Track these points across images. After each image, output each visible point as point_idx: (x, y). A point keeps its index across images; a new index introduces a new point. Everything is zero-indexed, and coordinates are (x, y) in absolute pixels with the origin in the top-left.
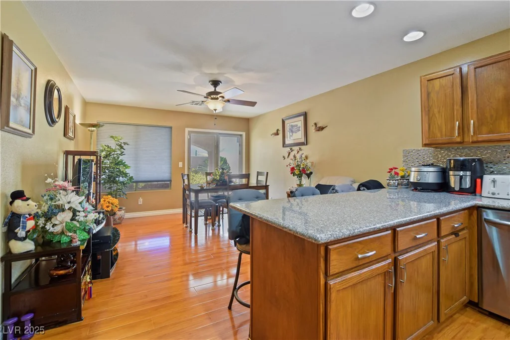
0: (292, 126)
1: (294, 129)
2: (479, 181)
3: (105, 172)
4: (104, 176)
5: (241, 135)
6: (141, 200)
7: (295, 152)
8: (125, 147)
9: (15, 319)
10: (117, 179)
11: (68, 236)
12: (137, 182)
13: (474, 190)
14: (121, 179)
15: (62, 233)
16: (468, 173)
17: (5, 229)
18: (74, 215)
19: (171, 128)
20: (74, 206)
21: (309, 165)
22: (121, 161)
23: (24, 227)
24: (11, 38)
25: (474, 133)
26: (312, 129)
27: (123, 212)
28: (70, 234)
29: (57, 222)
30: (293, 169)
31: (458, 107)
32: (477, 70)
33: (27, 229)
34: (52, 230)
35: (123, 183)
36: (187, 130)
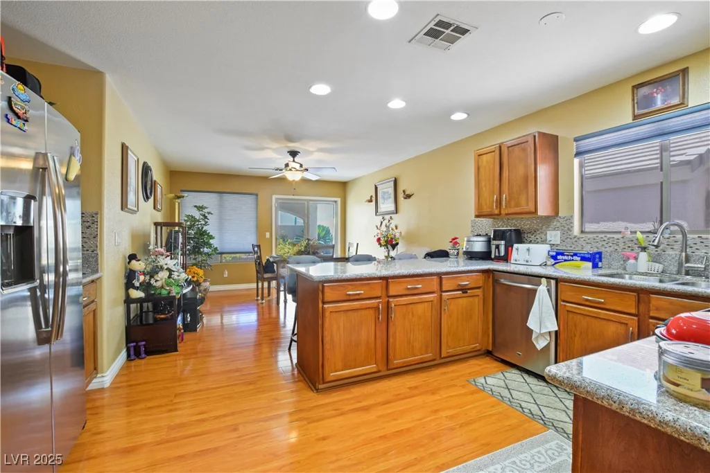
0: (384, 193)
1: (386, 197)
2: (510, 248)
3: (190, 243)
4: (189, 247)
5: (336, 202)
6: (227, 272)
7: (386, 221)
8: (209, 216)
9: (135, 344)
10: (202, 250)
11: (166, 290)
12: (222, 253)
13: (506, 258)
14: (206, 250)
15: (162, 287)
16: (503, 242)
17: (125, 281)
18: (170, 275)
19: (257, 195)
20: (170, 267)
21: (397, 235)
22: (205, 231)
23: (138, 280)
24: (127, 145)
25: (506, 206)
26: (401, 196)
27: (208, 283)
28: (168, 288)
29: (158, 279)
30: (379, 240)
31: (497, 182)
32: (510, 149)
33: (140, 281)
34: (155, 284)
35: (208, 255)
36: (274, 197)
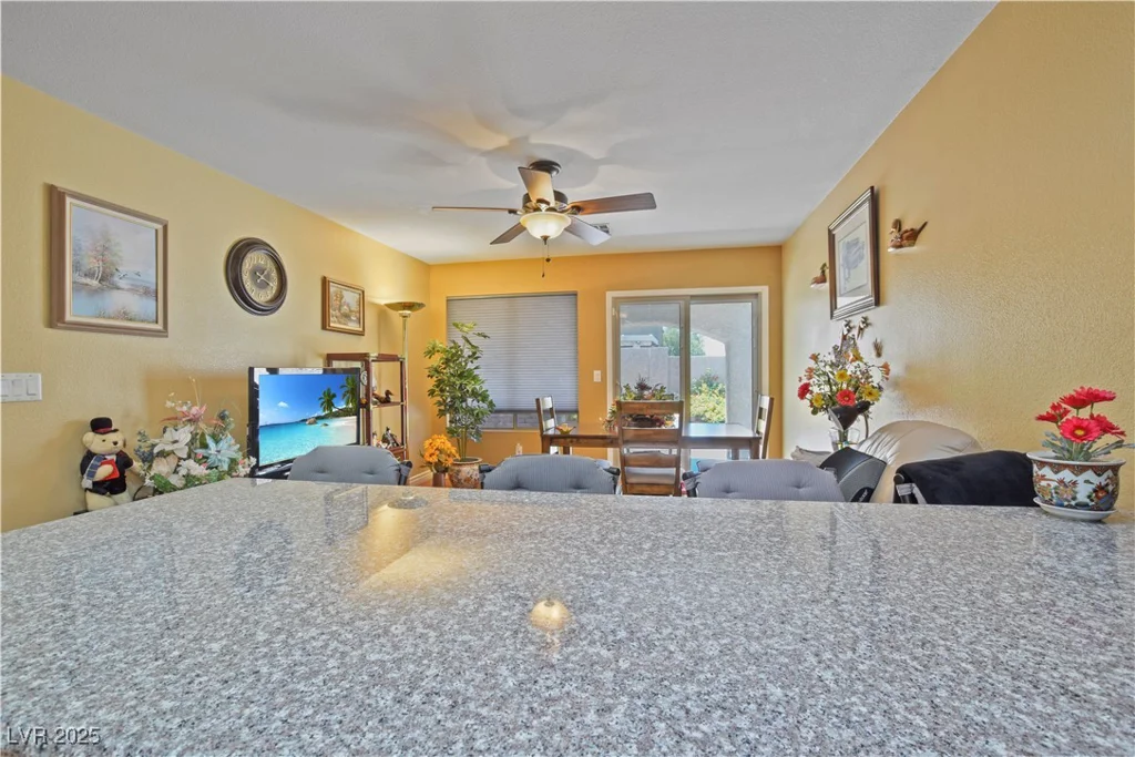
0: (850, 246)
1: (853, 256)
5: (757, 296)
6: (521, 447)
7: (854, 334)
19: (575, 294)
23: (91, 474)
30: (803, 390)
33: (98, 477)
36: (610, 295)
